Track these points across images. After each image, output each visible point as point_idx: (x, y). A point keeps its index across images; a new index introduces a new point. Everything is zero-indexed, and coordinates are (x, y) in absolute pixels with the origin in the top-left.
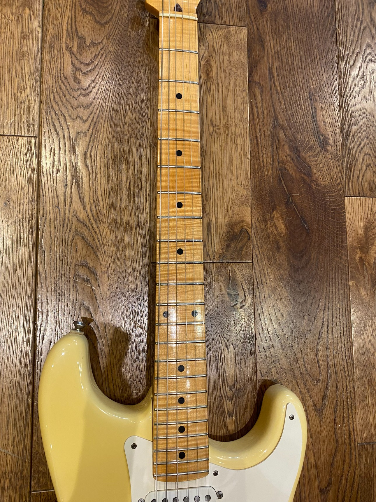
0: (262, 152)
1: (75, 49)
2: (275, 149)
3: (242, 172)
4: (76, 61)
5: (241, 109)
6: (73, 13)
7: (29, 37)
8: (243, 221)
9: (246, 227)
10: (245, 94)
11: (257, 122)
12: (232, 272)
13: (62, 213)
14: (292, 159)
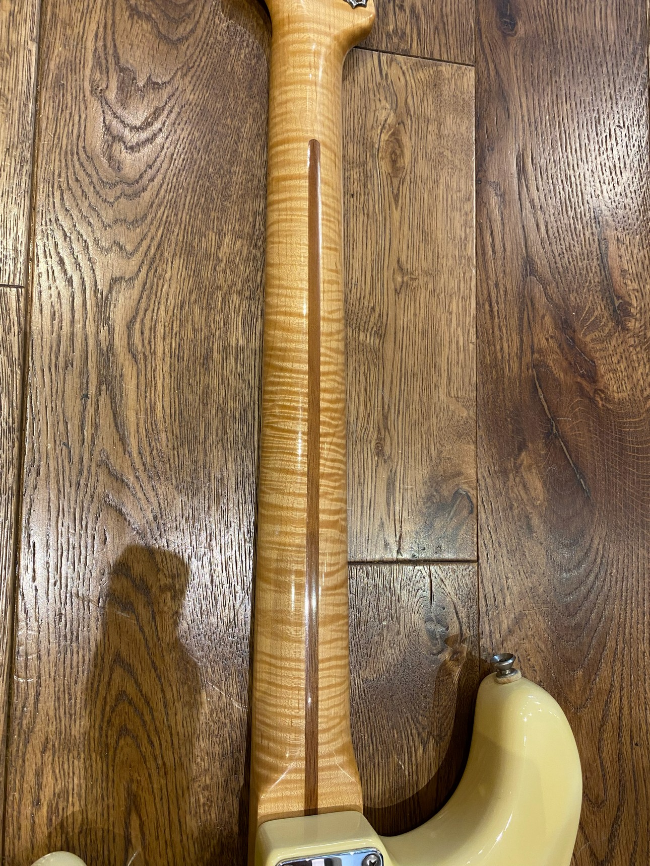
0: (500, 330)
1: (111, 94)
2: (525, 324)
3: (460, 370)
4: (114, 121)
5: (461, 239)
6: (109, 15)
7: (9, 63)
8: (459, 474)
9: (465, 487)
10: (468, 206)
11: (491, 266)
12: (436, 583)
13: (76, 459)
14: (560, 346)
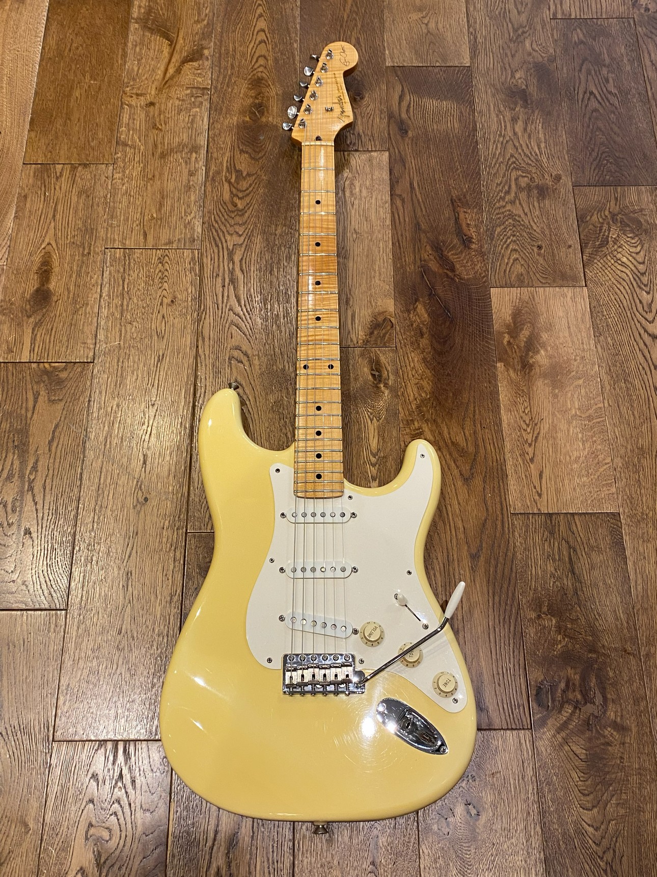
0: (404, 253)
1: (233, 180)
2: (417, 251)
3: (385, 270)
4: (234, 190)
5: (383, 218)
6: (232, 153)
7: (195, 175)
8: (386, 312)
9: (389, 317)
10: (387, 205)
11: (399, 228)
12: (376, 356)
13: (220, 308)
14: (435, 258)
